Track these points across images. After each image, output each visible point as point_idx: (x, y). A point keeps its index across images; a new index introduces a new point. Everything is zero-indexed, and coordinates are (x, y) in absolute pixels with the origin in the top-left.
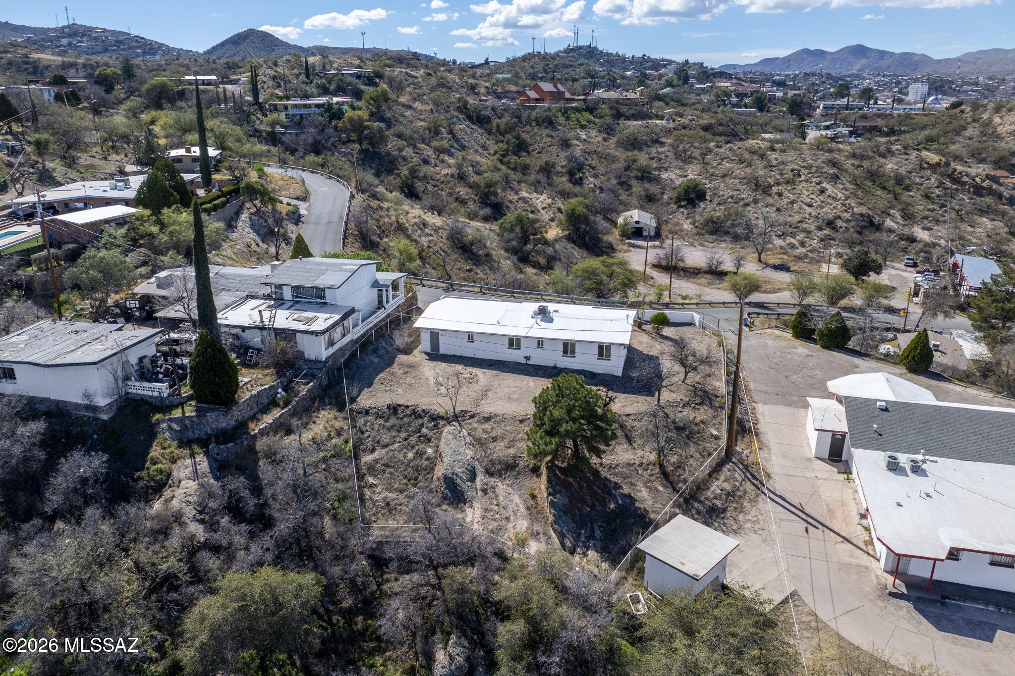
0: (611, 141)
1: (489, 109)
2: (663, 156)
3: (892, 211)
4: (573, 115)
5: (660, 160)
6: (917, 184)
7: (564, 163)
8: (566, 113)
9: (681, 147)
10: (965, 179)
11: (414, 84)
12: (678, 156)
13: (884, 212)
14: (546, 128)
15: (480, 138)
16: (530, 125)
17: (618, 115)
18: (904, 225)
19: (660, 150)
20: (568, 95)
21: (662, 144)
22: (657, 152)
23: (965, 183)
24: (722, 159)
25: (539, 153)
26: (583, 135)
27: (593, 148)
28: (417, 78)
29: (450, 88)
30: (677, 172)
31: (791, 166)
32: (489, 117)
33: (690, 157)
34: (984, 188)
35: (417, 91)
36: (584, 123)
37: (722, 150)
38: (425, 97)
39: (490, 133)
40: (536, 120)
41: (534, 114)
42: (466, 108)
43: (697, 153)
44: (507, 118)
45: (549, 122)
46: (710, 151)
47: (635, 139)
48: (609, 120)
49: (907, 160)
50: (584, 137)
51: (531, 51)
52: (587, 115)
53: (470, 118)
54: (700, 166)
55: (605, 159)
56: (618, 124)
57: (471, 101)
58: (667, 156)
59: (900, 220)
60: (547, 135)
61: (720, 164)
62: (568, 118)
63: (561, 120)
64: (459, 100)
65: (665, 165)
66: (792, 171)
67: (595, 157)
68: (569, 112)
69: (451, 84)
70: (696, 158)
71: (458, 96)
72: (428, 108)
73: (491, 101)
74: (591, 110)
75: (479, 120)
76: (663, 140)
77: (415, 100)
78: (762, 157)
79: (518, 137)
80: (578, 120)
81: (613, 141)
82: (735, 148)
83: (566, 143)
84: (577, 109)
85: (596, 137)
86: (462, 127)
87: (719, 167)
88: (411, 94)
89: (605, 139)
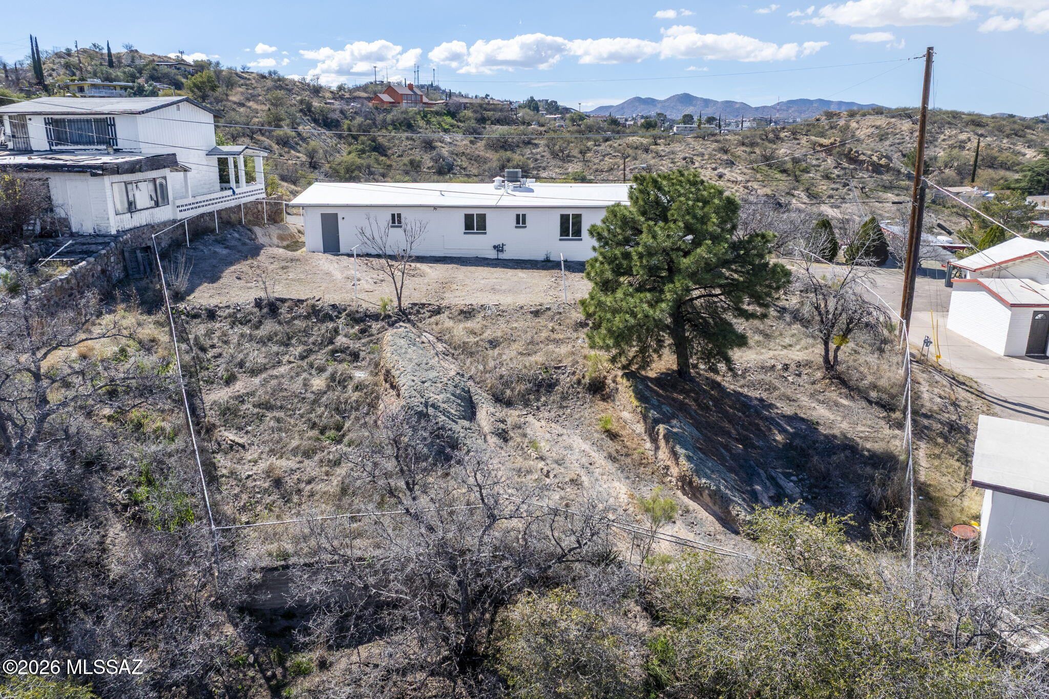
0: (479, 144)
1: (337, 112)
2: (538, 156)
3: (796, 193)
4: (433, 119)
5: (536, 160)
6: (814, 166)
7: (431, 165)
8: (426, 116)
9: (557, 147)
10: (862, 157)
11: (246, 85)
12: (555, 155)
13: (788, 193)
14: (404, 131)
15: (329, 140)
16: (387, 129)
17: (482, 120)
18: (812, 204)
19: (534, 151)
20: (425, 100)
21: (536, 146)
22: (532, 153)
23: (863, 162)
24: (604, 156)
25: (399, 156)
26: (447, 138)
27: (461, 150)
28: (249, 79)
29: (290, 90)
30: (557, 170)
31: (682, 155)
32: (338, 121)
33: (568, 156)
34: (881, 166)
35: (250, 91)
36: (447, 127)
37: (601, 148)
38: (260, 98)
39: (340, 137)
40: (393, 123)
41: (389, 117)
42: (310, 111)
43: (575, 152)
44: (359, 120)
45: (408, 125)
46: (589, 150)
47: (506, 142)
48: (473, 123)
49: (799, 144)
50: (449, 140)
51: (373, 80)
52: (449, 119)
53: (315, 121)
54: (581, 164)
55: (475, 160)
56: (484, 128)
57: (316, 104)
58: (542, 156)
59: (806, 200)
60: (407, 138)
61: (603, 160)
62: (428, 122)
63: (422, 123)
64: (301, 102)
65: (544, 164)
66: (684, 159)
67: (463, 158)
68: (429, 116)
69: (290, 87)
70: (575, 157)
71: (299, 98)
72: (266, 108)
73: (337, 105)
74: (453, 115)
75: (328, 123)
76: (536, 142)
77: (248, 100)
78: (647, 150)
79: (374, 140)
80: (439, 124)
81: (481, 144)
82: (615, 145)
83: (429, 145)
84: (437, 113)
85: (462, 140)
86: (306, 128)
87: (602, 163)
88: (242, 93)
89: (471, 142)
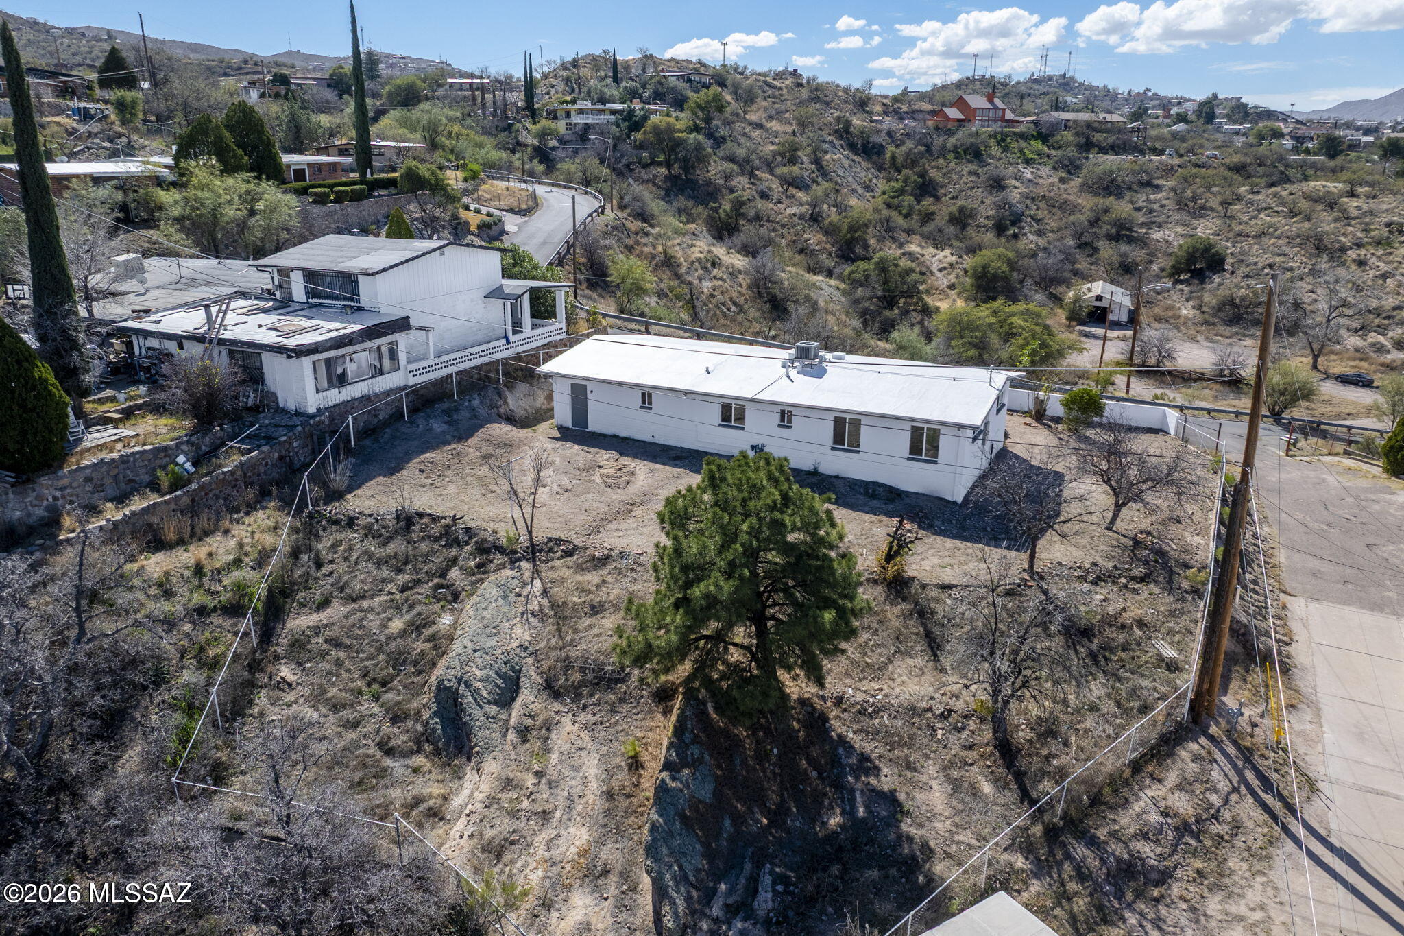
0: (1072, 183)
1: (883, 134)
2: (1156, 206)
4: (1014, 145)
5: (1151, 211)
7: (991, 213)
8: (1004, 140)
9: (1189, 193)
11: (774, 97)
12: (1182, 205)
14: (969, 161)
15: (863, 174)
16: (945, 158)
17: (1087, 146)
19: (1152, 197)
20: (1009, 115)
21: (1158, 188)
22: (1148, 200)
24: (1259, 211)
25: (953, 198)
26: (1028, 173)
27: (1040, 191)
28: (780, 89)
29: (828, 104)
30: (1179, 230)
31: (1385, 218)
32: (882, 146)
33: (1203, 208)
35: (777, 106)
36: (1031, 156)
37: (1260, 197)
38: (787, 115)
39: (880, 168)
40: (955, 150)
41: (952, 141)
42: (847, 132)
43: (1214, 202)
44: (909, 144)
45: (975, 153)
46: (1239, 198)
47: (1113, 181)
48: (1072, 152)
50: (1029, 176)
51: (970, 74)
52: (1038, 145)
53: (852, 147)
54: (1218, 222)
55: (1059, 208)
56: (1087, 158)
57: (857, 122)
58: (1163, 206)
60: (970, 173)
61: (1255, 217)
62: (1006, 149)
63: (996, 150)
64: (838, 120)
65: (1160, 220)
66: (1388, 225)
67: (1042, 205)
68: (1008, 139)
69: (829, 98)
70: (1212, 210)
71: (837, 114)
72: (789, 129)
73: (888, 122)
74: (1043, 137)
75: (866, 148)
76: (1160, 182)
77: (771, 118)
78: (1332, 205)
79: (923, 175)
80: (1022, 152)
81: (1076, 182)
82: (1284, 193)
83: (997, 184)
84: (1022, 136)
85: (1048, 177)
86: (837, 157)
87: (1253, 223)
88: (766, 109)
89: (1062, 180)
